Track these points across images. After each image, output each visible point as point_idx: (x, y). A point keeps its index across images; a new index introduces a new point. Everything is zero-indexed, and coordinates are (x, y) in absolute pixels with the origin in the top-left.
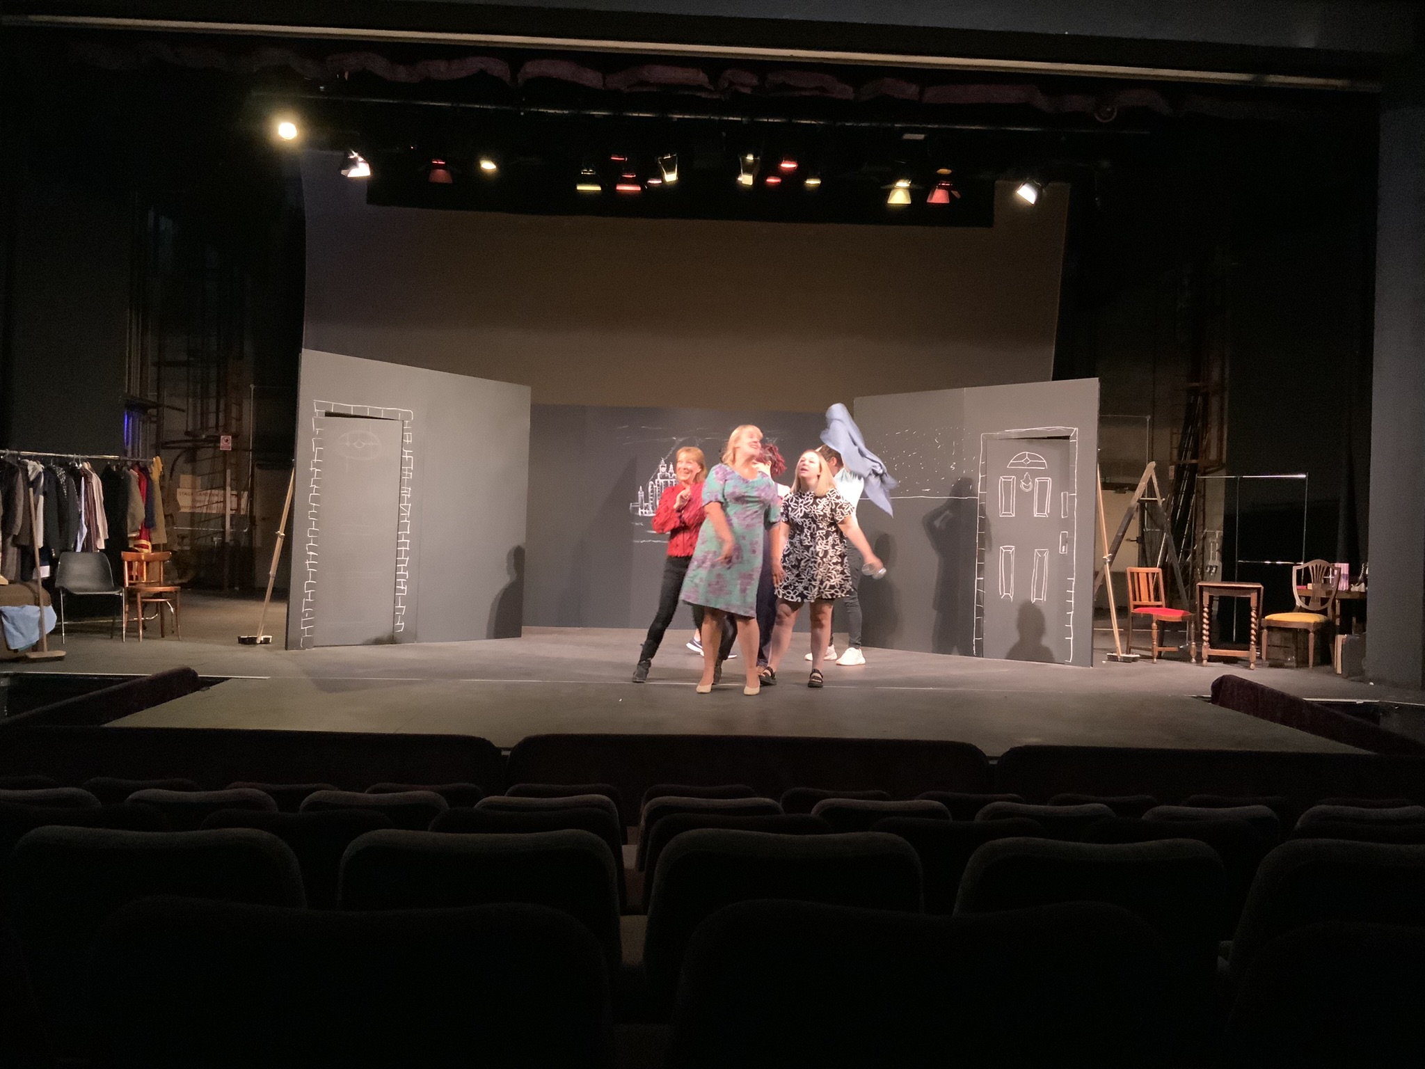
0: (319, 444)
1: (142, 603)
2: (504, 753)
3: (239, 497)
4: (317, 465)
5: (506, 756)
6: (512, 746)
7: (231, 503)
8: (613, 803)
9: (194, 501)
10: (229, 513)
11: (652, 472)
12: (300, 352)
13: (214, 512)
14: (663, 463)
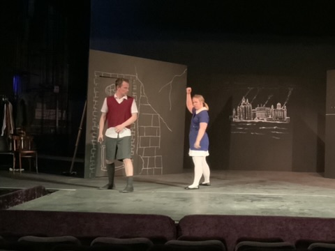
0: (96, 90)
1: (22, 158)
2: (176, 222)
3: (62, 113)
4: (96, 99)
5: (177, 224)
6: (180, 219)
7: (59, 115)
8: (223, 244)
9: (43, 114)
10: (57, 119)
11: (239, 103)
12: (88, 51)
13: (51, 118)
14: (244, 98)
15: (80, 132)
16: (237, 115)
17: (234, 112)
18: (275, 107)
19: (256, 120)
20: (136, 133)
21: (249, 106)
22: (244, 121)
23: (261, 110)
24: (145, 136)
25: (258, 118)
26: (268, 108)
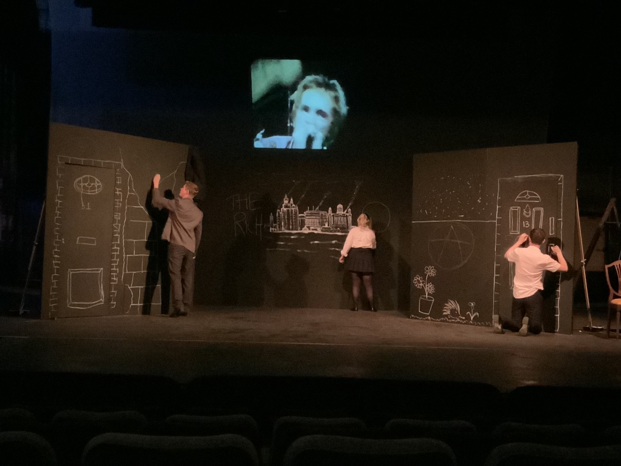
0: (60, 184)
11: (279, 204)
12: (48, 124)
14: (286, 196)
15: (34, 248)
16: (275, 222)
17: (271, 218)
18: (334, 211)
19: (305, 231)
20: (121, 251)
21: (294, 208)
22: (287, 231)
23: (311, 215)
24: (134, 255)
25: (309, 228)
26: (323, 213)
